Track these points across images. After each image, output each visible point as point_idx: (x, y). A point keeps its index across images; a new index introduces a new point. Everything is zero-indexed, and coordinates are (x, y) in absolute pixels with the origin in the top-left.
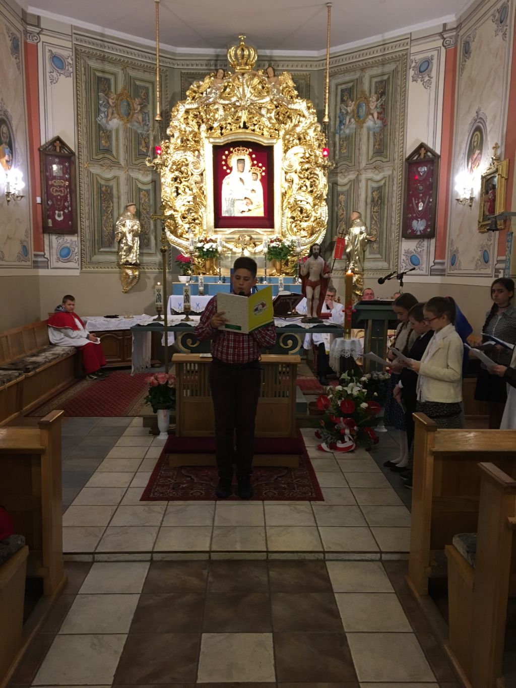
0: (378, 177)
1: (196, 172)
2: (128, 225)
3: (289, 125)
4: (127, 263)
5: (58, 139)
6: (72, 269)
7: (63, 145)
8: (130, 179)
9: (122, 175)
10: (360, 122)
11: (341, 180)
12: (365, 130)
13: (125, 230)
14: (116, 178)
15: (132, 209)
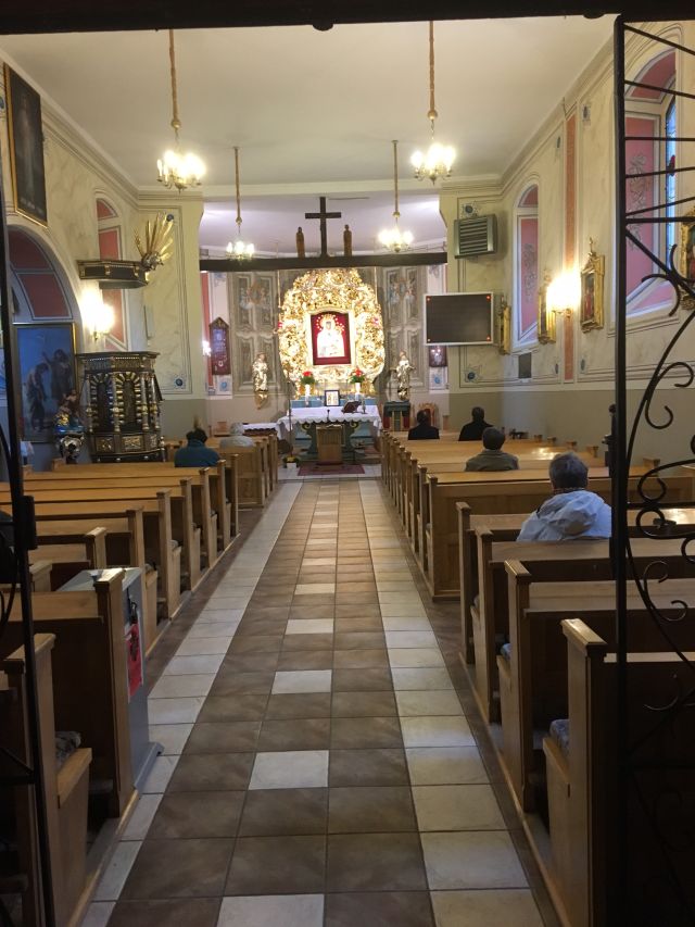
0: (414, 330)
1: (301, 332)
2: (260, 367)
3: (357, 300)
4: (260, 390)
5: (220, 319)
6: (228, 396)
7: (222, 321)
8: (260, 338)
9: (255, 335)
10: (402, 296)
11: (393, 331)
12: (405, 302)
13: (259, 370)
14: (252, 338)
15: (262, 356)
